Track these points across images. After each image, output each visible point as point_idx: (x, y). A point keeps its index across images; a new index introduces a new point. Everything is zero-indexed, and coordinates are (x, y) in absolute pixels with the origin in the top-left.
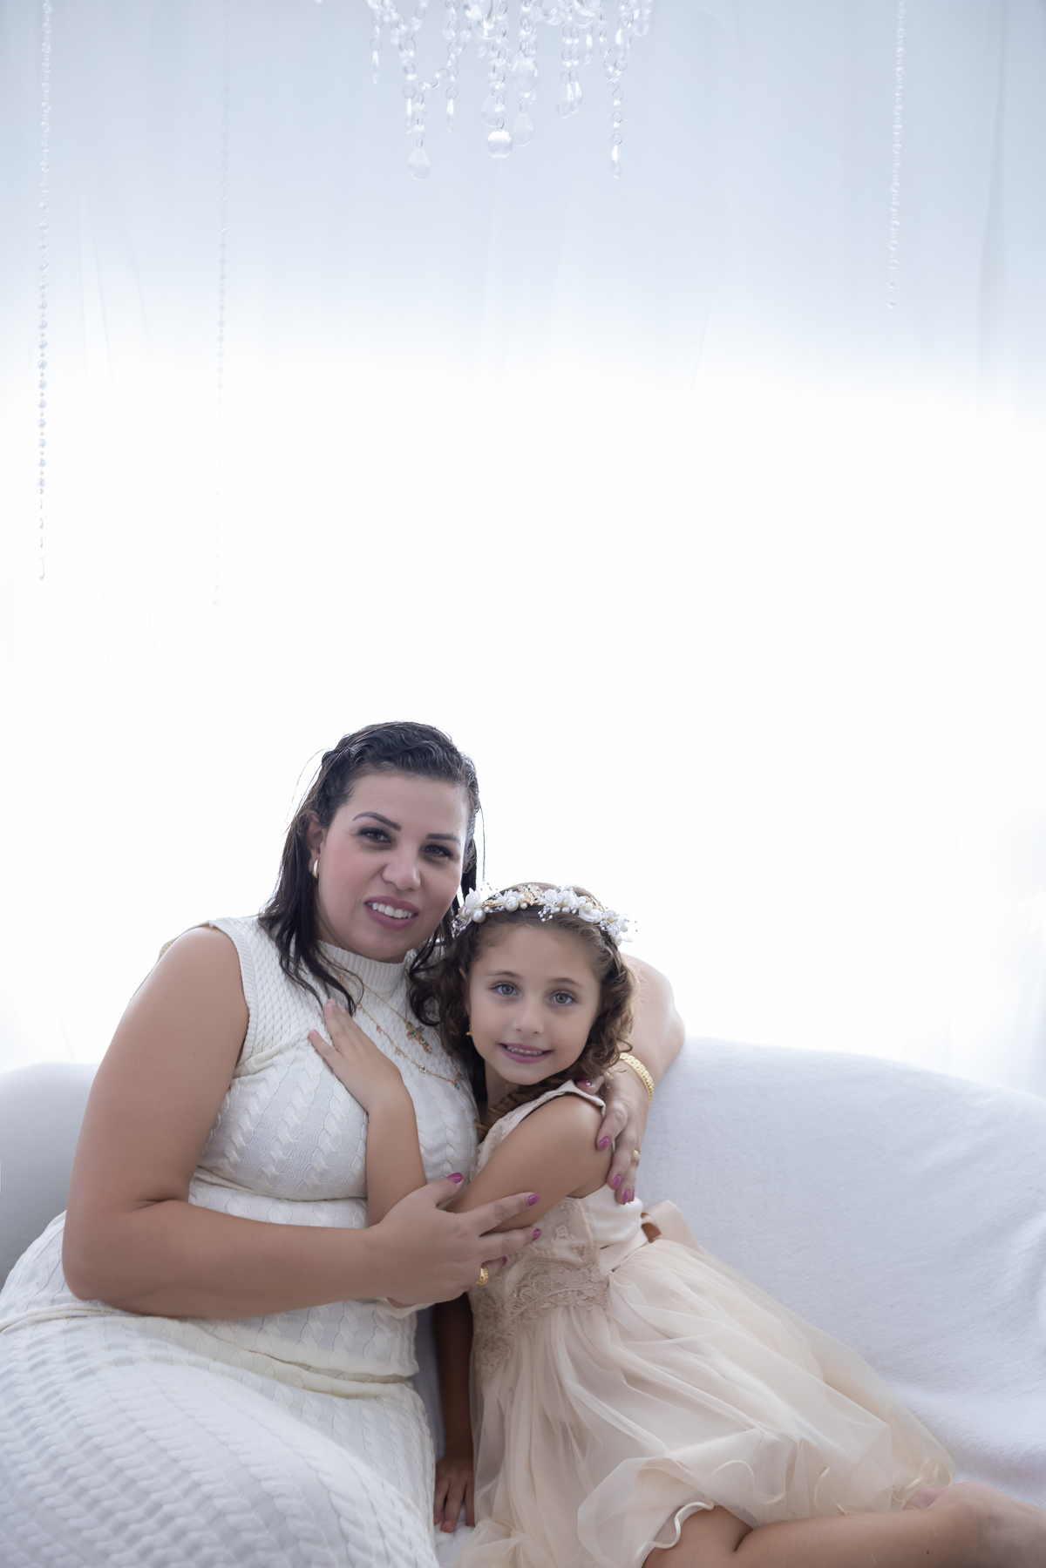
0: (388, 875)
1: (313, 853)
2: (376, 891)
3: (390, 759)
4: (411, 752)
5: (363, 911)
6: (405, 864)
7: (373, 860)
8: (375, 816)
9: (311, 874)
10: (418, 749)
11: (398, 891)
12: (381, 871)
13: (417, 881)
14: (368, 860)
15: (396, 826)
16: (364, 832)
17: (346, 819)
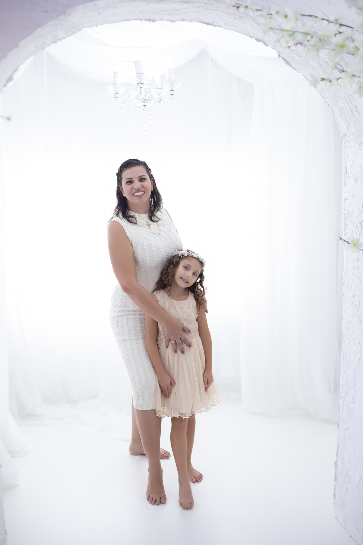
0: (134, 187)
1: (123, 192)
2: (134, 191)
3: (125, 167)
4: (128, 164)
5: (133, 196)
6: (137, 184)
7: (131, 186)
8: (127, 179)
9: (124, 196)
10: (129, 163)
11: (138, 189)
12: (133, 187)
13: (140, 186)
14: (130, 187)
15: (132, 178)
16: (127, 182)
17: (124, 182)
